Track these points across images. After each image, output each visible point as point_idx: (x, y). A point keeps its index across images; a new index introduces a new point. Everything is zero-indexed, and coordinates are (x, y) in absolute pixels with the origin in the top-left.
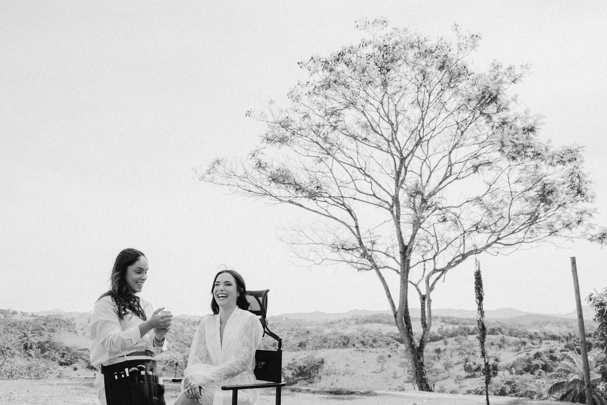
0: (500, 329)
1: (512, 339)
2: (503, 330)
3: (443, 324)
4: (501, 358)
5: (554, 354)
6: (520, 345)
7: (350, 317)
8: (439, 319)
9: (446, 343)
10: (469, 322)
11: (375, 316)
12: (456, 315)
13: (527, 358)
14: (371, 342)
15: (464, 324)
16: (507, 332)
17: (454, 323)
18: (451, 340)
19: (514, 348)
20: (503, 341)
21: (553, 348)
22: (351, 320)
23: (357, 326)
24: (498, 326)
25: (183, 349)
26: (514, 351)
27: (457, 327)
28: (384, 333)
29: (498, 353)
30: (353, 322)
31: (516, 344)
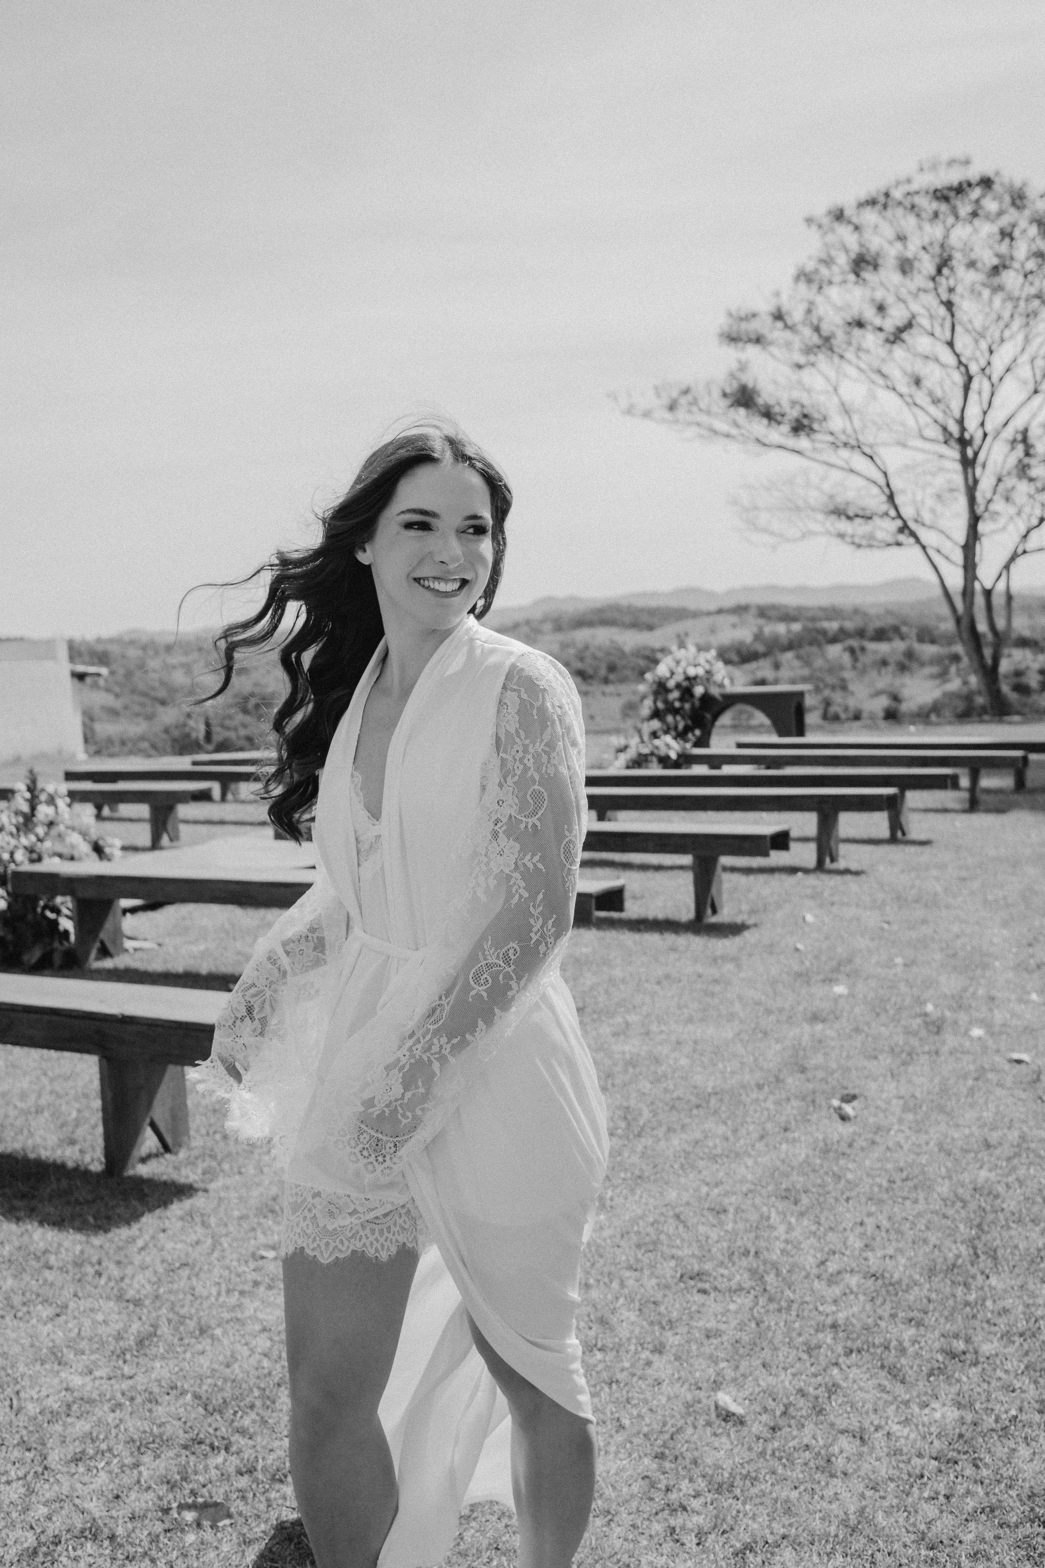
0: (896, 629)
1: (929, 650)
2: (904, 629)
3: (761, 621)
4: (905, 693)
5: (1024, 680)
6: (947, 662)
7: (538, 615)
8: (753, 611)
9: (777, 666)
10: (820, 614)
11: (600, 611)
12: (791, 601)
13: (965, 690)
14: (603, 672)
15: (813, 619)
16: (913, 633)
17: (787, 617)
18: (788, 657)
19: (935, 670)
20: (910, 655)
21: (1022, 666)
22: (544, 621)
23: (560, 637)
24: (890, 621)
25: (149, 710)
26: (933, 677)
27: (796, 627)
28: (627, 649)
29: (898, 682)
30: (548, 627)
31: (937, 660)
